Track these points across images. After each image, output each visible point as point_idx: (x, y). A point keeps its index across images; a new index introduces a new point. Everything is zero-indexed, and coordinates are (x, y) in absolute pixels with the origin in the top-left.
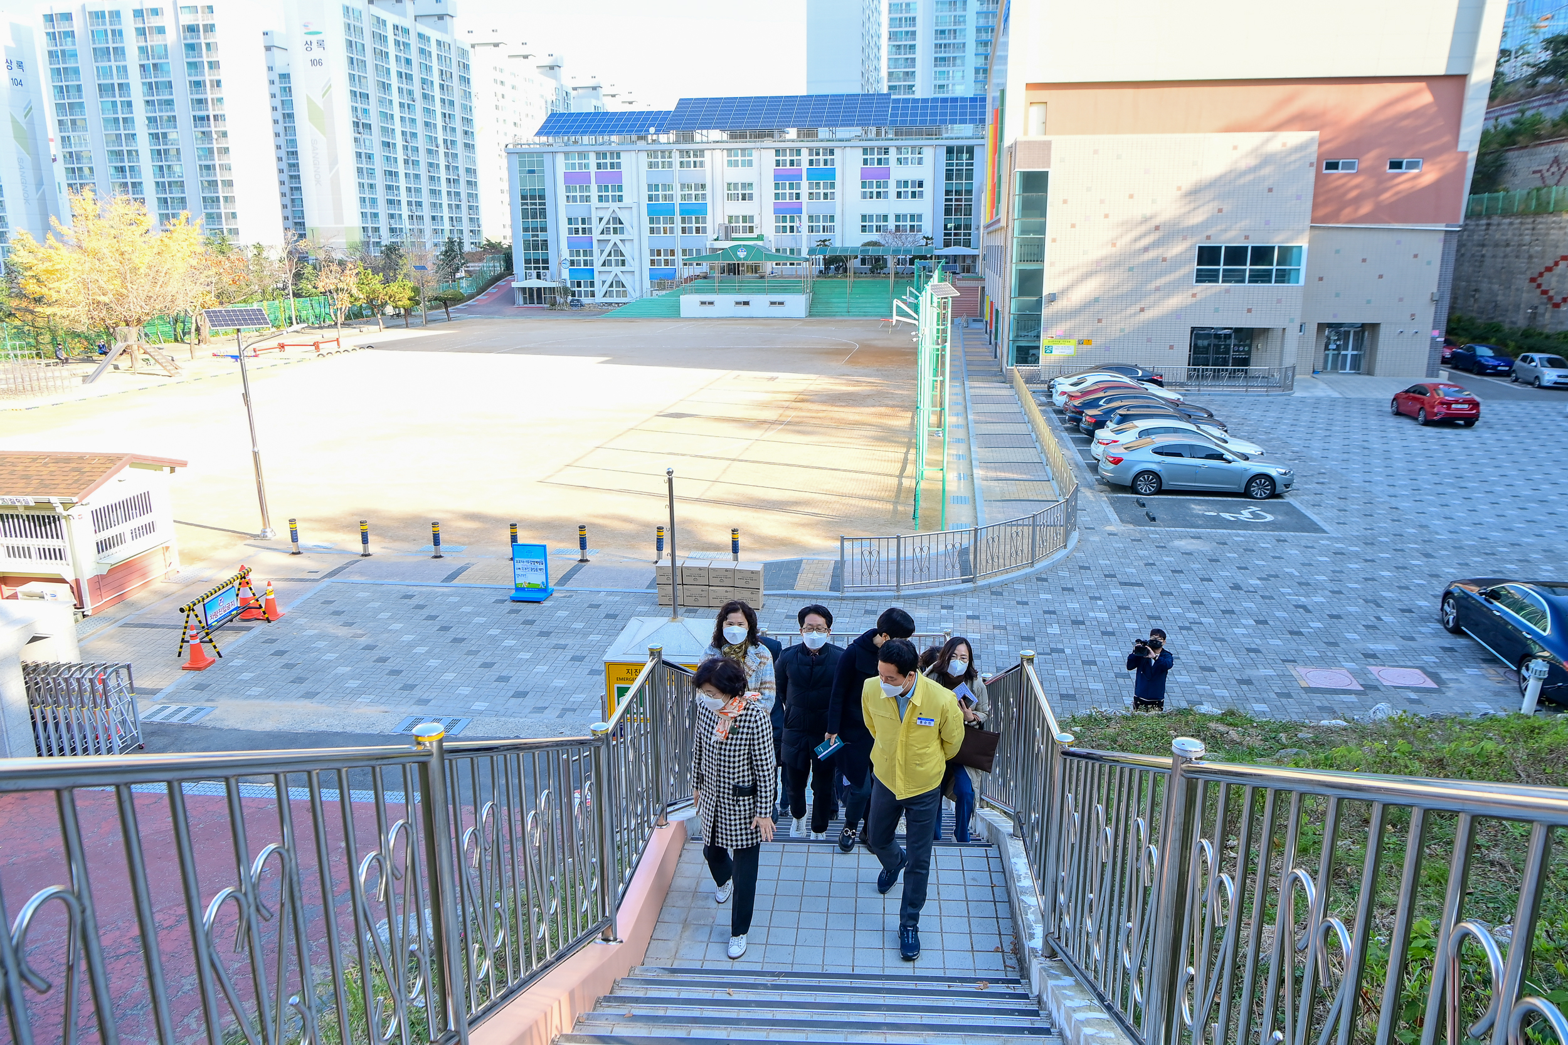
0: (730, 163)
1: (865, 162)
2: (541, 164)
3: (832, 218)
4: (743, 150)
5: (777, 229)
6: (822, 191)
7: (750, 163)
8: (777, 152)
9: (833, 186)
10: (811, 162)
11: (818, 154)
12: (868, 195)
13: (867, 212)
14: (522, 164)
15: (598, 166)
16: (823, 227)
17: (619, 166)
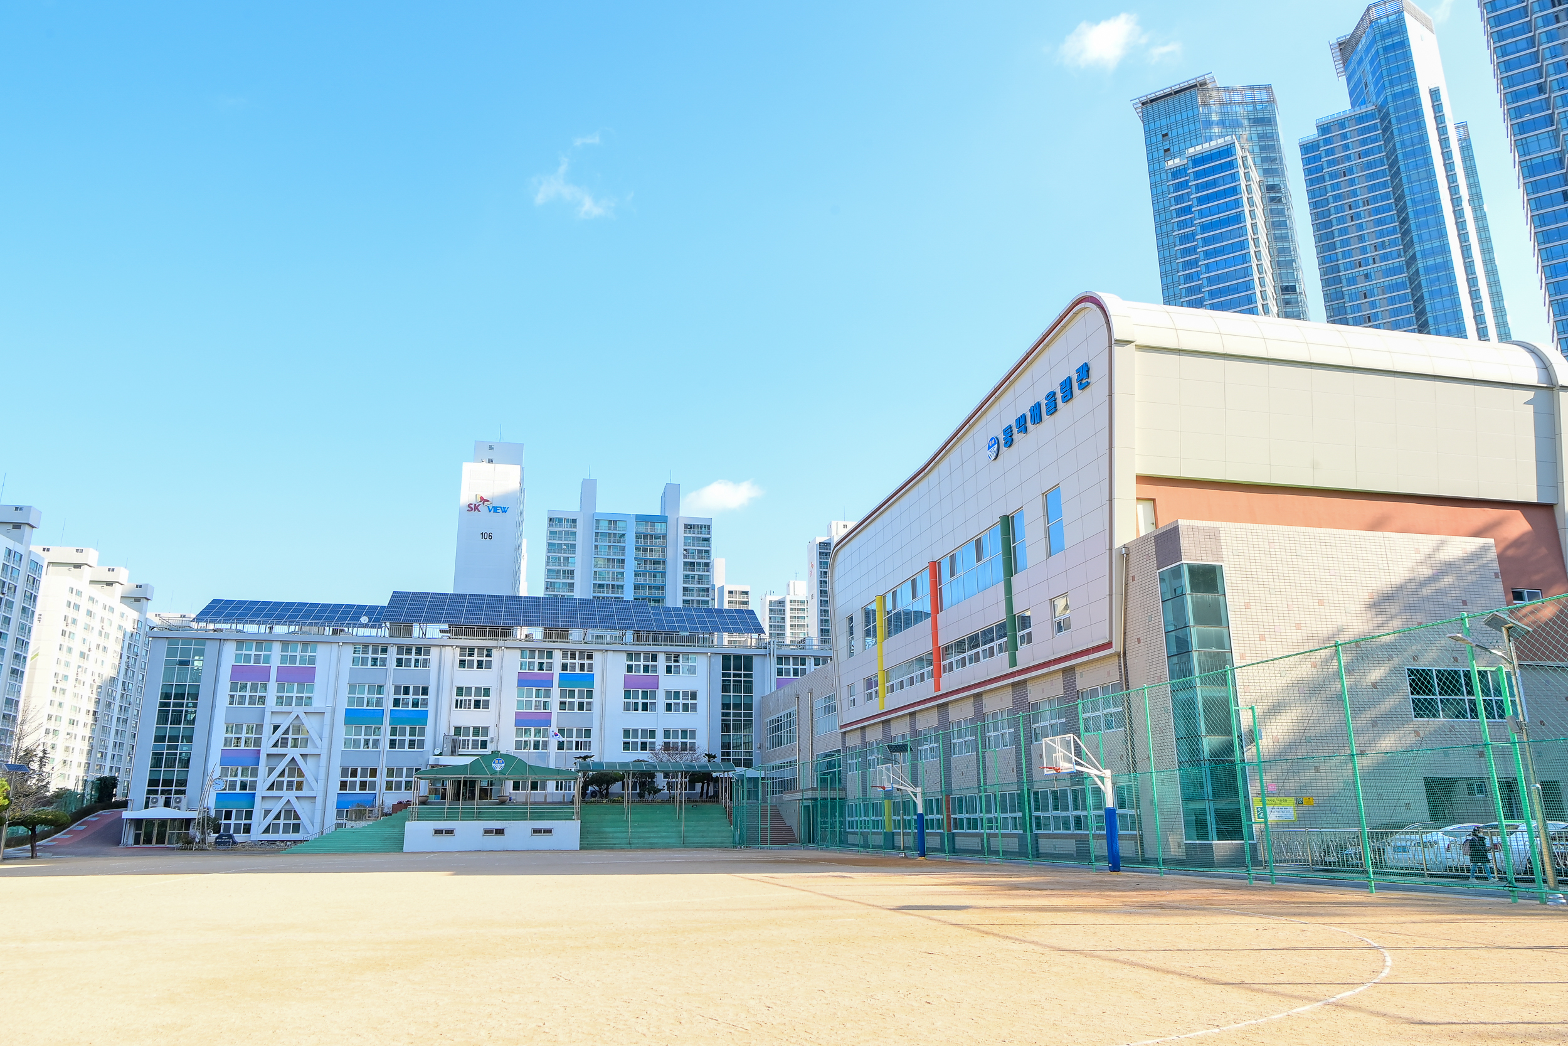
0: (462, 664)
1: (630, 668)
2: (200, 653)
3: (588, 733)
4: (480, 649)
5: (518, 745)
6: (576, 700)
7: (489, 665)
8: (523, 653)
9: (590, 694)
10: (565, 667)
11: (573, 658)
12: (632, 706)
13: (631, 726)
14: (171, 652)
15: (283, 659)
16: (577, 743)
17: (312, 660)
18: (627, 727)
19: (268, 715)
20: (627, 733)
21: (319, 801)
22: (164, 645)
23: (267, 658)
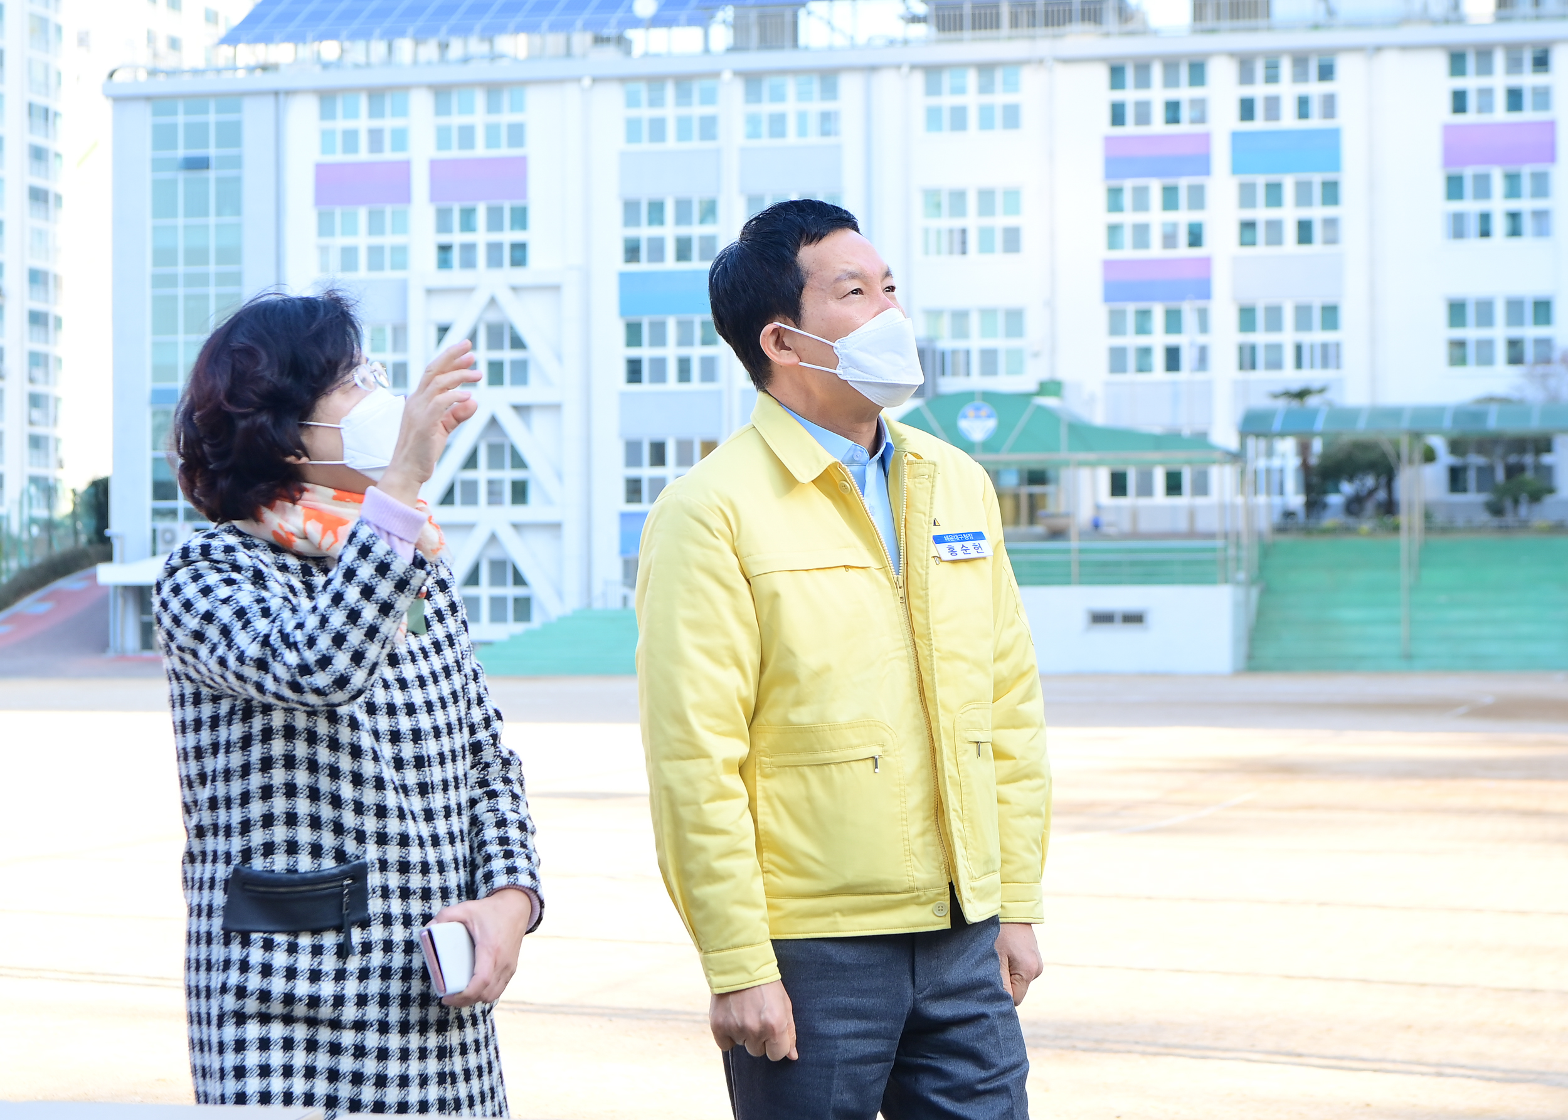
0: (933, 117)
1: (1459, 102)
2: (231, 134)
3: (1331, 316)
4: (986, 68)
5: (1117, 360)
6: (1289, 214)
7: (1012, 117)
8: (1117, 75)
9: (1331, 193)
10: (1247, 109)
11: (1272, 77)
12: (1473, 225)
13: (1470, 289)
14: (163, 137)
15: (443, 138)
16: (1299, 349)
17: (517, 134)
18: (1459, 291)
19: (416, 298)
20: (1457, 311)
21: (572, 533)
22: (143, 118)
23: (400, 139)
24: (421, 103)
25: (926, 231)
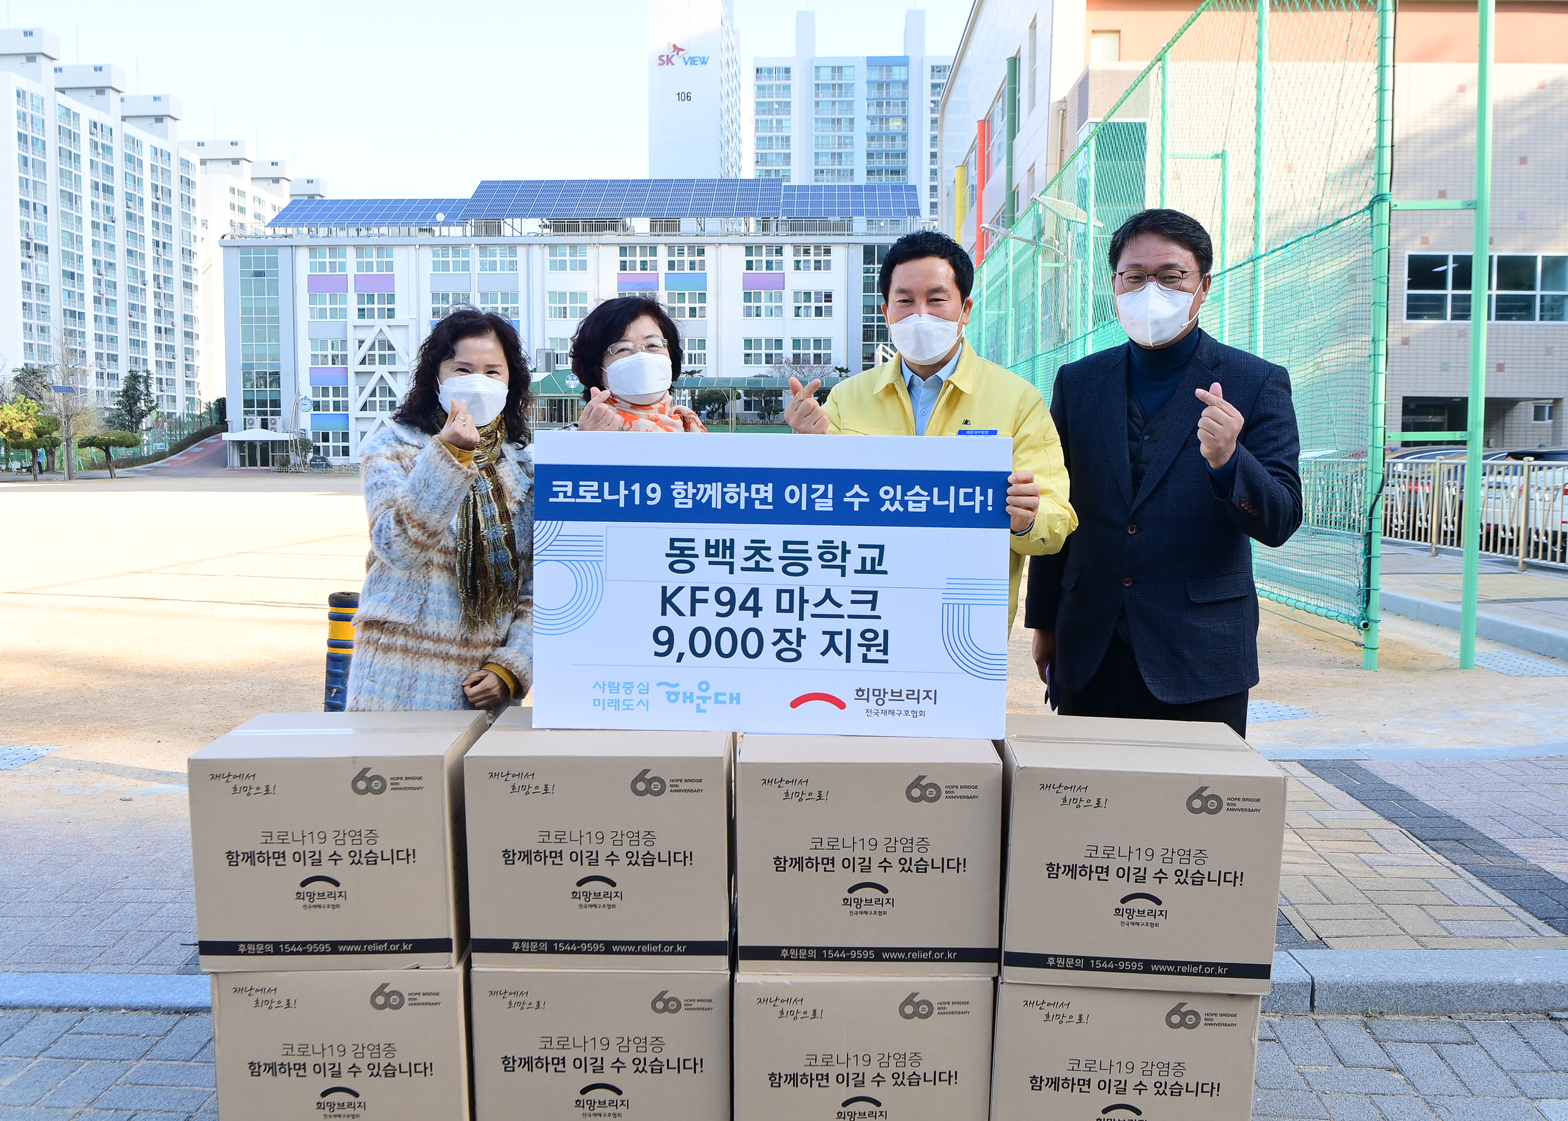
0: (553, 265)
1: (749, 265)
2: (274, 263)
3: (702, 344)
6: (687, 305)
7: (583, 266)
8: (623, 250)
9: (702, 297)
10: (671, 265)
11: (681, 254)
12: (754, 312)
13: (753, 335)
14: (245, 263)
15: (360, 266)
17: (390, 266)
18: (748, 336)
19: (350, 329)
20: (748, 343)
22: (236, 254)
23: (343, 266)
24: (351, 253)
25: (550, 308)
